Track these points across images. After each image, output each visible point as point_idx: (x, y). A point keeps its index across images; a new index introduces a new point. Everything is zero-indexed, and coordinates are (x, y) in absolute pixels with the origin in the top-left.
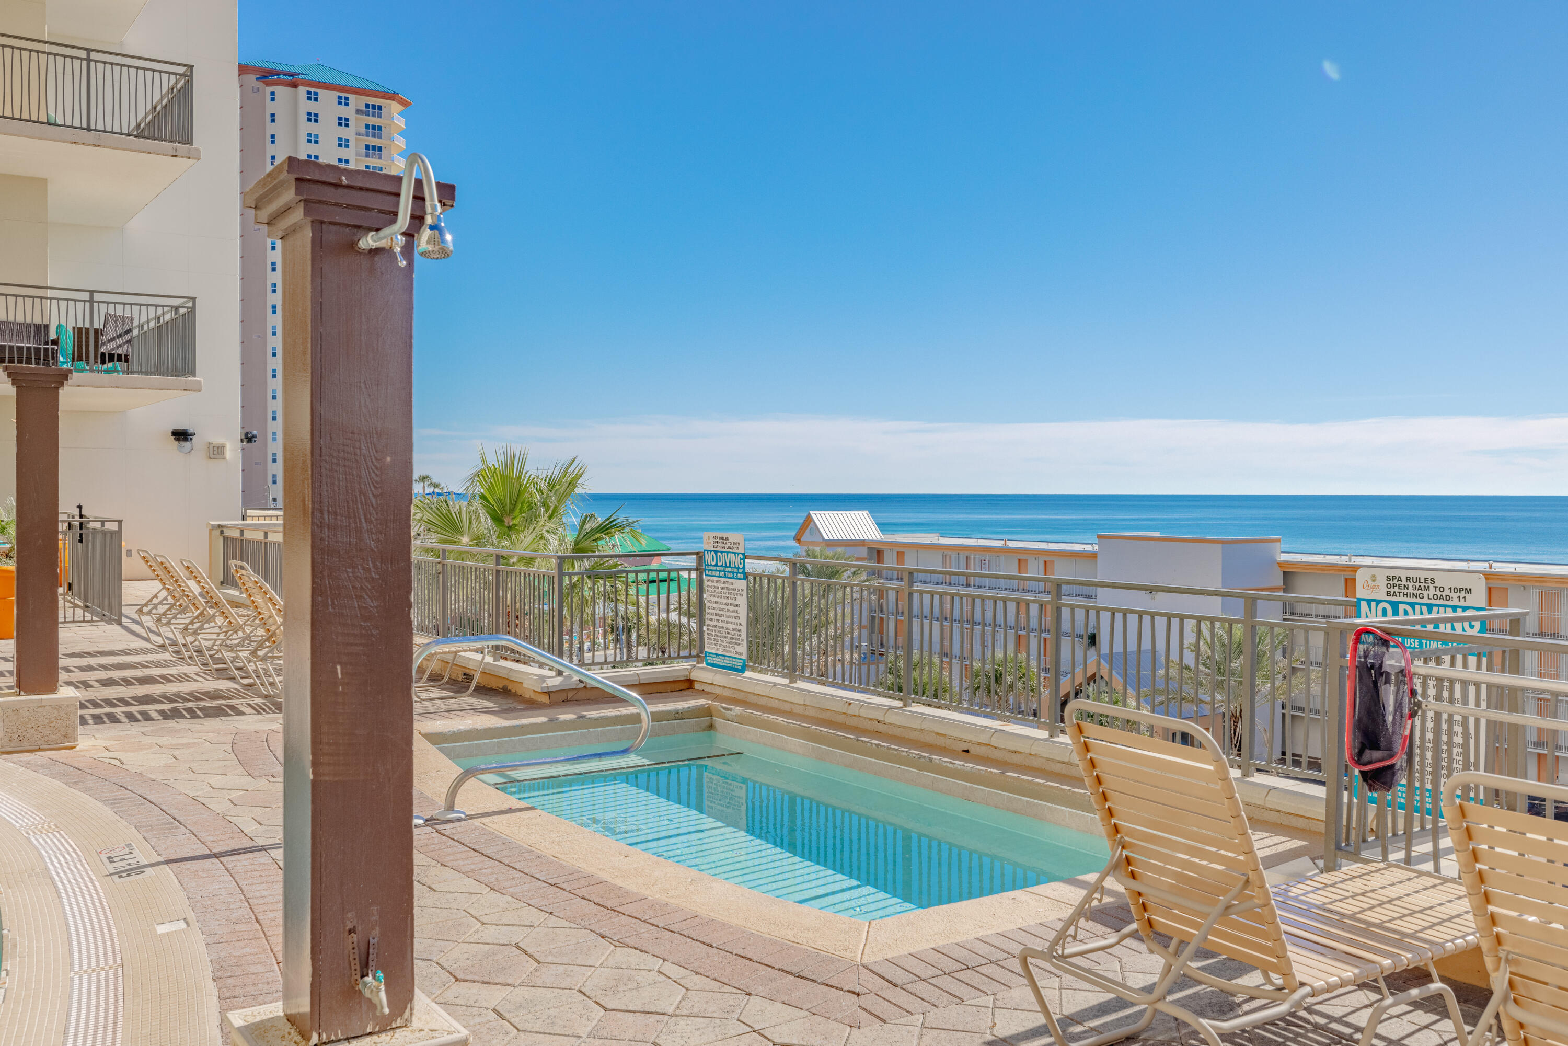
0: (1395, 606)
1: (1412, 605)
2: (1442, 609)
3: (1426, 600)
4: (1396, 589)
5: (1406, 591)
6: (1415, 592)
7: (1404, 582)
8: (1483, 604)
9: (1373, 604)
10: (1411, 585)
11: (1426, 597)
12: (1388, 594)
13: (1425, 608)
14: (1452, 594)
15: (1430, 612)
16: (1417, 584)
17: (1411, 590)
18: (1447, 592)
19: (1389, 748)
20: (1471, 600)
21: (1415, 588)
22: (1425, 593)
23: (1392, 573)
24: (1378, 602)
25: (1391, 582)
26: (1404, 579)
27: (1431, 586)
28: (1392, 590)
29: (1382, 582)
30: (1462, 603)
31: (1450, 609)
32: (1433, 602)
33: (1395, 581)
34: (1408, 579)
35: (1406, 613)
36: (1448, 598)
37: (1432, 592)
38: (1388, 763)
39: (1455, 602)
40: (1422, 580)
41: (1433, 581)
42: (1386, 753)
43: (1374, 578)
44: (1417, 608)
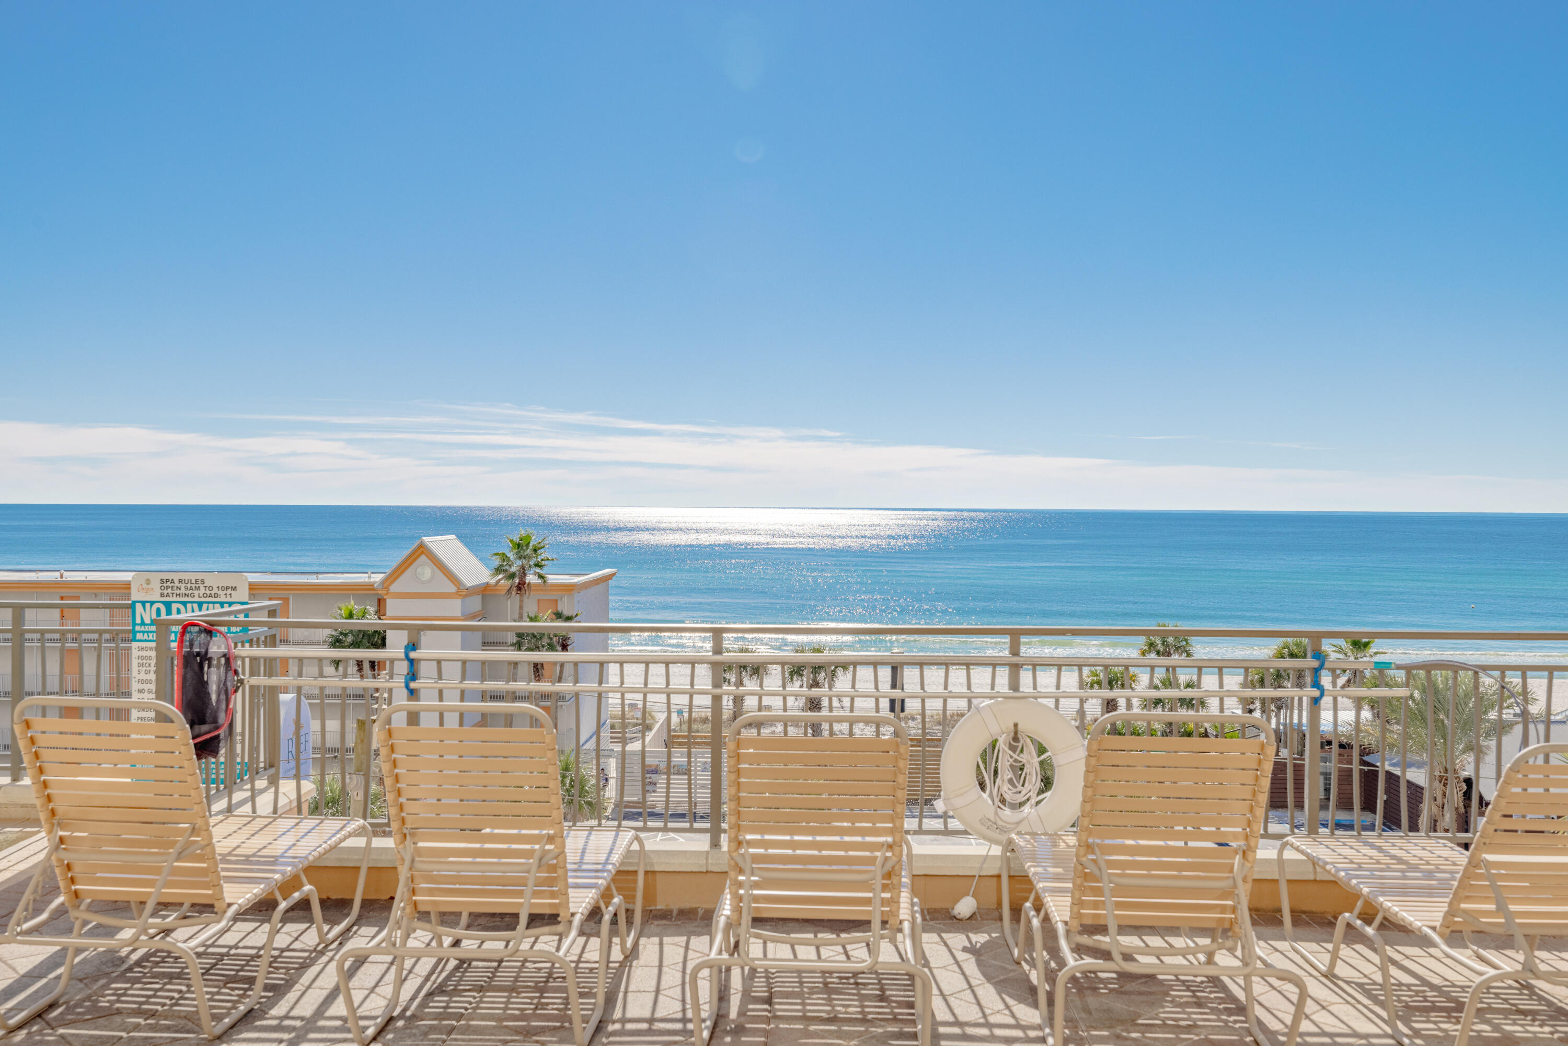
0: (168, 605)
1: (184, 604)
2: (211, 605)
3: (196, 599)
4: (170, 591)
5: (178, 592)
6: (187, 592)
7: (177, 584)
8: (246, 600)
9: (148, 605)
10: (183, 586)
11: (196, 595)
12: (162, 595)
13: (196, 606)
14: (220, 592)
15: (200, 610)
16: (189, 585)
17: (183, 591)
18: (215, 590)
19: (215, 720)
20: (237, 596)
21: (186, 589)
22: (196, 593)
23: (165, 576)
24: (152, 603)
25: (165, 585)
26: (176, 581)
27: (201, 586)
28: (165, 592)
29: (156, 585)
30: (229, 599)
31: (218, 605)
32: (203, 599)
33: (169, 584)
34: (180, 581)
35: (179, 612)
36: (216, 595)
37: (202, 591)
38: (216, 733)
39: (223, 599)
40: (193, 581)
41: (203, 581)
42: (213, 726)
43: (148, 582)
44: (189, 606)
